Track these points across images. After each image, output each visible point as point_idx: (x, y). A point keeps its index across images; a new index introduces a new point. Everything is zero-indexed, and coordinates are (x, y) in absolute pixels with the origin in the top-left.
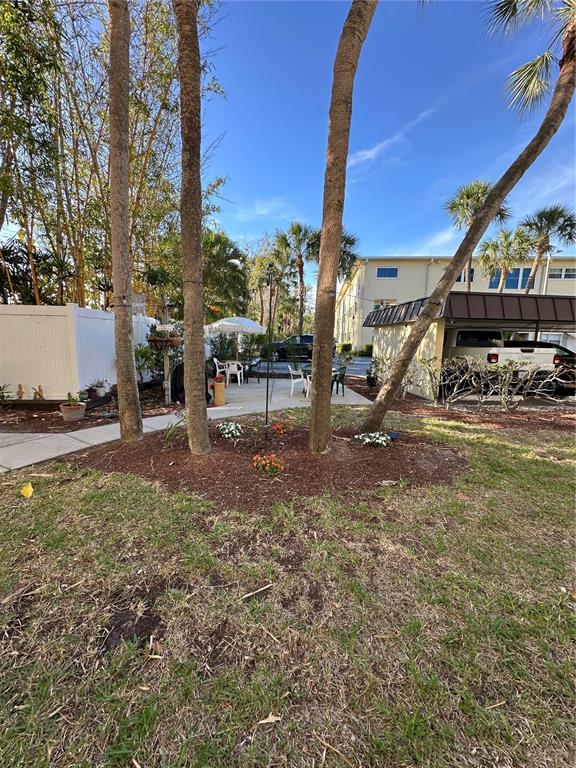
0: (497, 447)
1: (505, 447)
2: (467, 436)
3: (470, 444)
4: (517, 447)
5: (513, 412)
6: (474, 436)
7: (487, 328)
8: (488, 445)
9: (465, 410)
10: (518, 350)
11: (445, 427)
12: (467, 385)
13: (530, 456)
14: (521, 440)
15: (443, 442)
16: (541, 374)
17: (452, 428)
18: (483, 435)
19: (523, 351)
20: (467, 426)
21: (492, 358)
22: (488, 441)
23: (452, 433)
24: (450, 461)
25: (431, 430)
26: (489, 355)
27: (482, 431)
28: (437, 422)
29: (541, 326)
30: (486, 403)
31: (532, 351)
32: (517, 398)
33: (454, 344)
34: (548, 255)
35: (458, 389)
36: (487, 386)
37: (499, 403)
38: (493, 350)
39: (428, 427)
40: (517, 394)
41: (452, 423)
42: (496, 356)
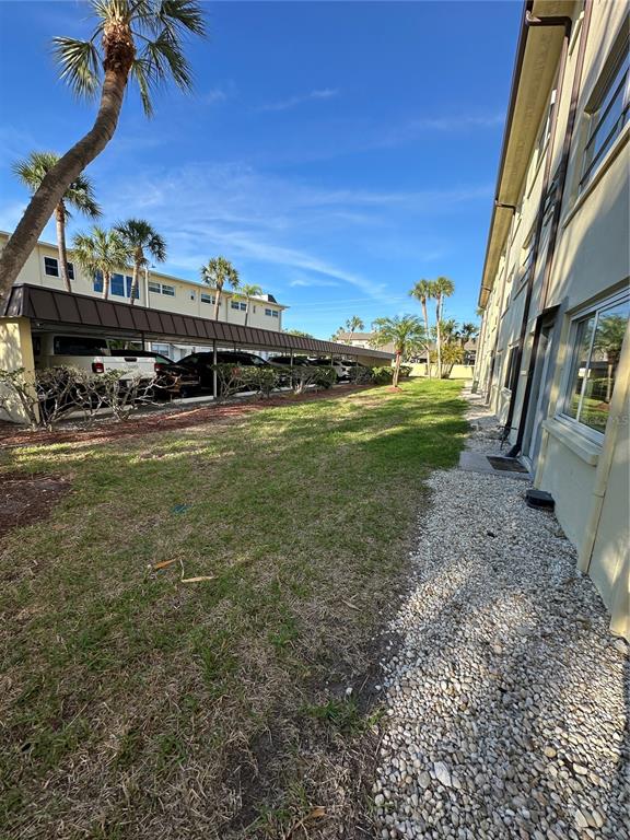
0: (106, 461)
1: (114, 458)
2: (74, 456)
3: (77, 464)
4: (125, 454)
5: (126, 421)
6: (82, 455)
7: (89, 334)
8: (97, 460)
9: (75, 428)
10: (122, 359)
11: (45, 452)
12: (69, 400)
13: (135, 461)
14: (130, 448)
15: (40, 471)
16: (144, 382)
17: (55, 452)
18: (92, 452)
19: (127, 360)
20: (75, 445)
21: (97, 367)
22: (97, 456)
23: (54, 458)
24: (49, 491)
25: (27, 461)
26: (93, 364)
27: (92, 447)
28: (35, 449)
29: (146, 336)
30: (97, 417)
31: (135, 360)
32: (127, 408)
33: (52, 353)
34: (144, 267)
35: (60, 405)
36: (95, 398)
37: (111, 415)
38: (97, 359)
39: (21, 459)
40: (128, 403)
41: (55, 447)
42: (101, 366)
